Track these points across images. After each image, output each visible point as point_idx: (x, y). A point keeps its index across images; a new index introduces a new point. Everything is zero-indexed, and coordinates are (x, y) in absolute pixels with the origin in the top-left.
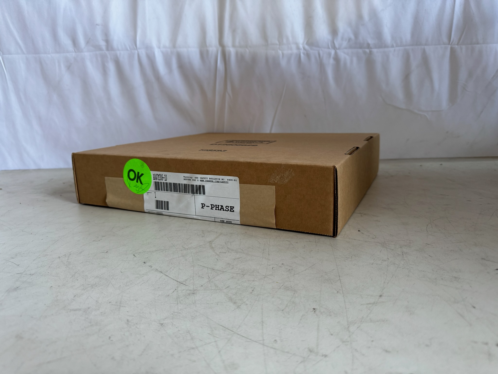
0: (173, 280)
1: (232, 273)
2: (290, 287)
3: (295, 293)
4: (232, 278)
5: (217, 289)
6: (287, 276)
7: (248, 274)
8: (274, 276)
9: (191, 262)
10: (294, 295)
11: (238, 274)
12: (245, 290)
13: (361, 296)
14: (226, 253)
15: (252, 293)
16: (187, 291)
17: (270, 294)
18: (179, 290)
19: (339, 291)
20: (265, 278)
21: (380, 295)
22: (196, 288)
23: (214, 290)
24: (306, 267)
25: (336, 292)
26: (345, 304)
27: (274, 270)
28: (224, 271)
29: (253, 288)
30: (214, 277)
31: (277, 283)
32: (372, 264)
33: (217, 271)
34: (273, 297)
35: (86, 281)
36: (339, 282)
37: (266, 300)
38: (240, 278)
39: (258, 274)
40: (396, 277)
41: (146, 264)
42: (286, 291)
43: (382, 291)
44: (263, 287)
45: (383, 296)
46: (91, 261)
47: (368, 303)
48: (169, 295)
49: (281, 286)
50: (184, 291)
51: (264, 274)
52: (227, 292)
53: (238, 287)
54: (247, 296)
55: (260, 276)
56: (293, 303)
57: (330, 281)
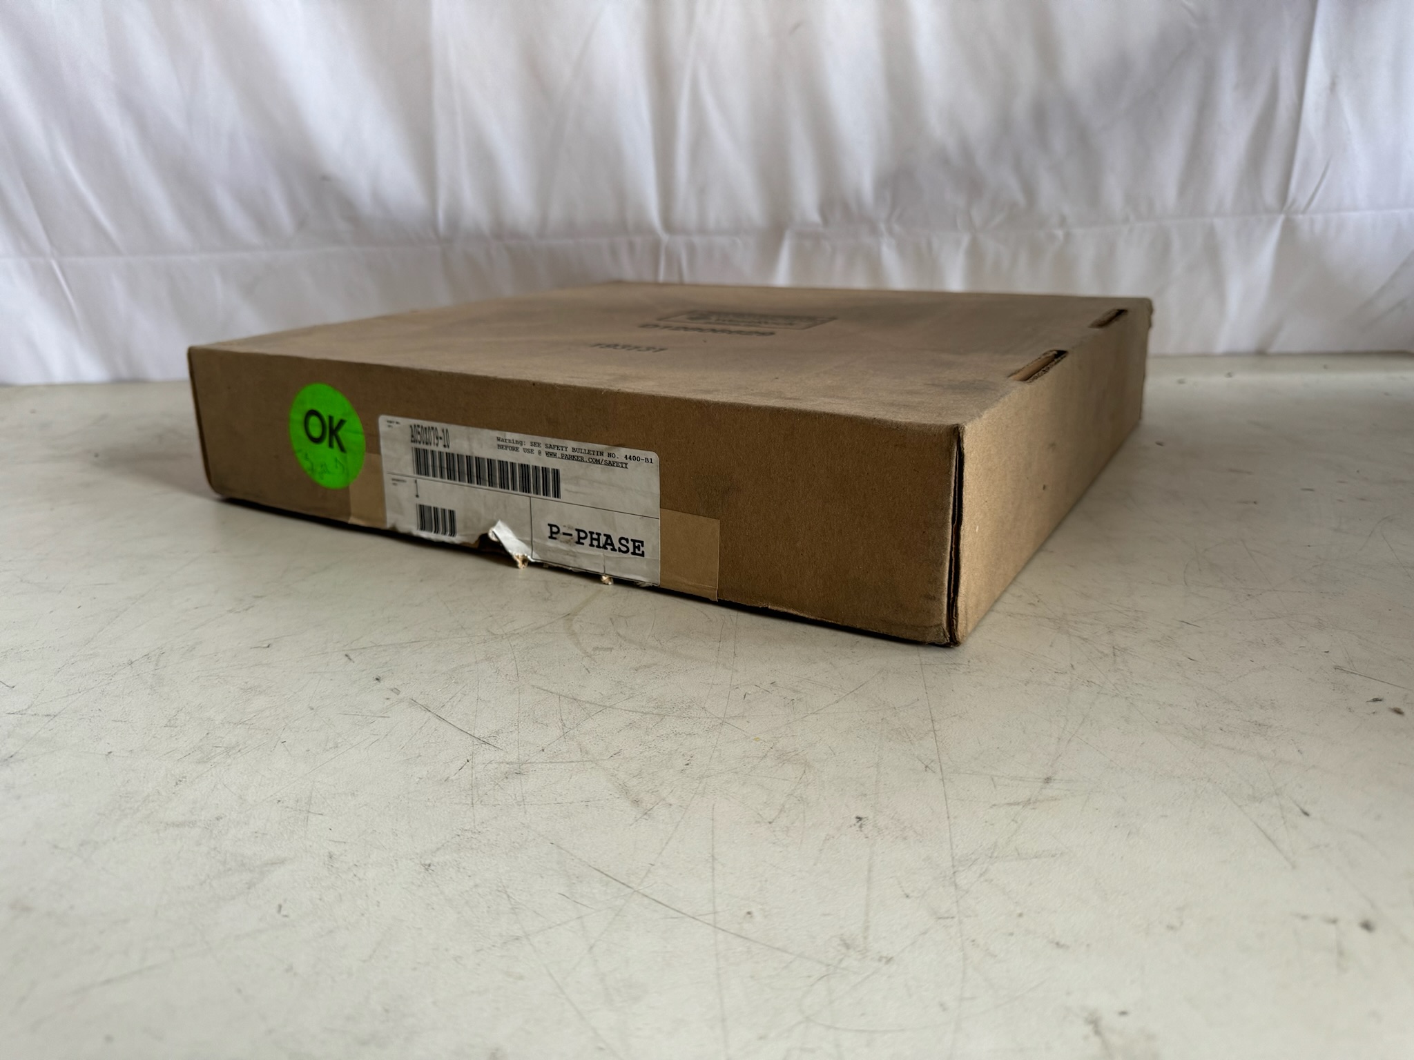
0: (460, 732)
1: (630, 711)
2: (793, 754)
3: (806, 771)
4: (631, 725)
5: (586, 759)
6: (785, 719)
7: (675, 714)
8: (747, 719)
9: (511, 678)
10: (804, 776)
11: (646, 714)
12: (664, 762)
13: (992, 779)
14: (613, 651)
15: (687, 772)
16: (502, 765)
17: (737, 773)
18: (478, 764)
19: (929, 766)
20: (722, 724)
21: (1045, 777)
22: (527, 758)
23: (578, 762)
24: (840, 693)
25: (921, 767)
26: (947, 805)
27: (749, 702)
28: (607, 704)
29: (689, 758)
30: (576, 722)
31: (757, 739)
32: (1027, 683)
33: (587, 705)
34: (744, 783)
35: (210, 735)
36: (932, 738)
37: (725, 792)
38: (651, 726)
39: (703, 714)
40: (1092, 724)
41: (382, 683)
42: (780, 765)
43: (1052, 766)
44: (716, 754)
45: (1054, 780)
46: (221, 674)
47: (1012, 801)
48: (448, 777)
49: (767, 749)
50: (490, 767)
51: (721, 715)
52: (614, 769)
53: (646, 753)
54: (671, 780)
55: (709, 720)
56: (801, 800)
57: (904, 735)
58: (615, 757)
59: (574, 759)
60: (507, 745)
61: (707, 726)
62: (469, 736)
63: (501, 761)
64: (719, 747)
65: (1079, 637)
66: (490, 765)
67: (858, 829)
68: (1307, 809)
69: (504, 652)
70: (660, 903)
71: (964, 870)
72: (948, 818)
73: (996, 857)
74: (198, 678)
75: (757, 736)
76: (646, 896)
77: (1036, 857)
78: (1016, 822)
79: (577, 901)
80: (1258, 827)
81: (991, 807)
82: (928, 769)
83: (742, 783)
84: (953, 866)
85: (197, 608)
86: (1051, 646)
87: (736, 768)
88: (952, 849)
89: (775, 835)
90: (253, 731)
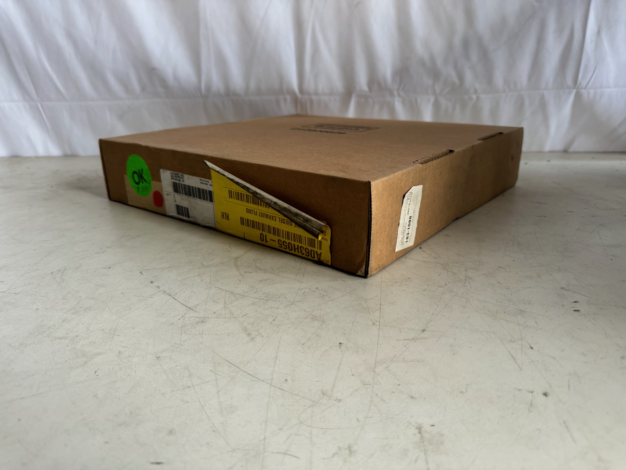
0: (182, 304)
1: (254, 298)
2: (319, 317)
3: (323, 324)
4: (253, 304)
5: (232, 317)
6: (319, 303)
7: (273, 300)
8: (303, 303)
9: (207, 284)
10: (322, 326)
11: (261, 299)
12: (264, 319)
13: (400, 329)
14: (252, 273)
15: (273, 323)
16: (197, 318)
17: (293, 324)
18: (187, 318)
19: (375, 323)
20: (292, 304)
21: (423, 329)
22: (207, 316)
23: (228, 318)
24: (344, 293)
25: (371, 323)
26: (378, 339)
27: (305, 295)
28: (245, 295)
29: (275, 317)
30: (231, 302)
31: (305, 311)
32: (425, 290)
33: (237, 295)
34: (296, 328)
35: (79, 303)
36: (379, 312)
37: (287, 331)
38: (262, 304)
39: (285, 300)
40: (448, 308)
41: (153, 283)
42: (313, 321)
43: (427, 325)
44: (287, 316)
45: (426, 330)
46: (88, 278)
47: (406, 339)
48: (173, 323)
49: (308, 315)
50: (192, 319)
51: (292, 301)
52: (243, 321)
53: (257, 315)
54: (265, 326)
55: (287, 303)
56: (318, 335)
57: (367, 310)
58: (244, 316)
59: (227, 317)
60: (200, 310)
61: (285, 305)
62: (185, 307)
63: (196, 316)
64: (288, 314)
65: (452, 272)
66: (191, 318)
67: (339, 348)
68: (532, 346)
69: (207, 273)
70: (251, 375)
71: (379, 366)
72: (378, 344)
73: (394, 361)
74: (78, 280)
75: (306, 310)
76: (245, 372)
77: (411, 362)
78: (406, 347)
79: (216, 373)
80: (510, 353)
81: (397, 341)
82: (374, 324)
83: (295, 328)
84: (375, 364)
85: (83, 251)
86: (439, 275)
87: (294, 322)
88: (376, 357)
89: (304, 349)
90: (97, 302)
